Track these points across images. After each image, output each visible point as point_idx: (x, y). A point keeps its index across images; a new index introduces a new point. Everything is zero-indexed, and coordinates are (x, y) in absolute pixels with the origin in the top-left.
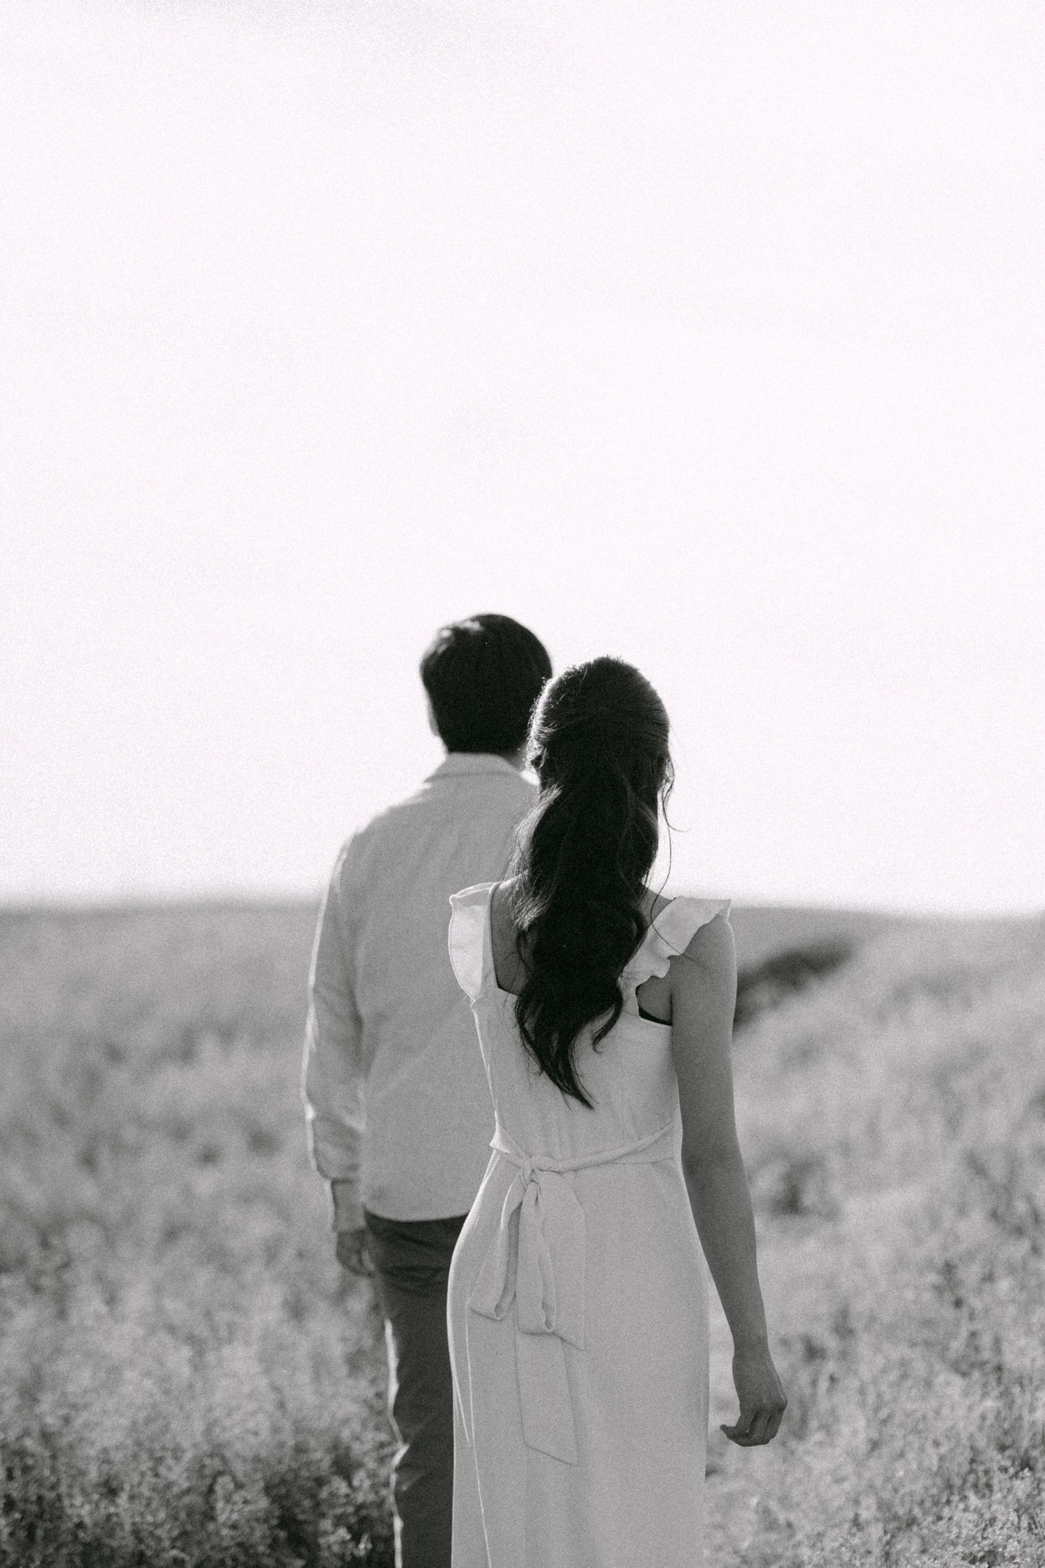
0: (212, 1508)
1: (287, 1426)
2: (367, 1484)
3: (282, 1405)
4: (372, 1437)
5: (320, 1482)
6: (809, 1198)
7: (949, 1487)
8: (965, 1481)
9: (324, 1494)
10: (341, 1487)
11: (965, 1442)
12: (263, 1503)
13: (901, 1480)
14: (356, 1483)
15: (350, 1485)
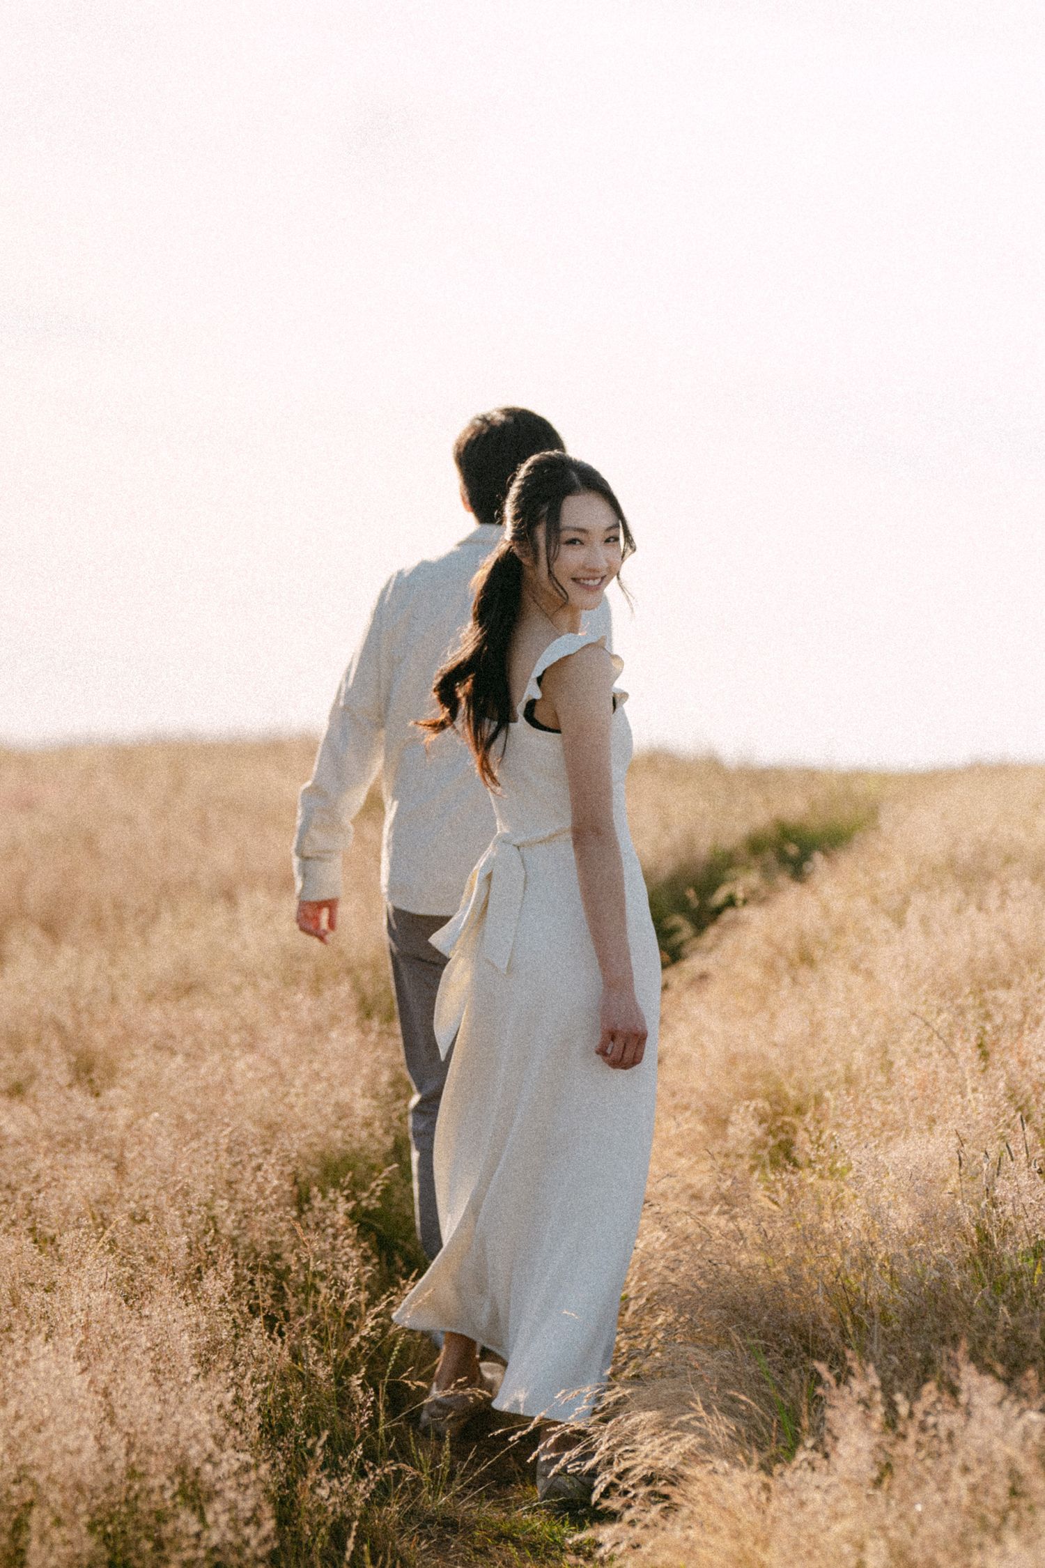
0: (21, 1551)
1: (116, 1441)
2: (224, 1519)
3: (111, 1417)
4: (231, 1460)
5: (161, 1517)
6: (804, 1146)
7: (984, 1525)
8: (1004, 1519)
9: (167, 1530)
10: (188, 1521)
11: (1002, 1467)
12: (89, 1544)
13: (920, 1517)
14: (210, 1518)
15: (202, 1519)
